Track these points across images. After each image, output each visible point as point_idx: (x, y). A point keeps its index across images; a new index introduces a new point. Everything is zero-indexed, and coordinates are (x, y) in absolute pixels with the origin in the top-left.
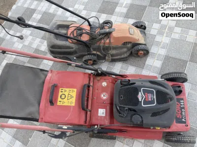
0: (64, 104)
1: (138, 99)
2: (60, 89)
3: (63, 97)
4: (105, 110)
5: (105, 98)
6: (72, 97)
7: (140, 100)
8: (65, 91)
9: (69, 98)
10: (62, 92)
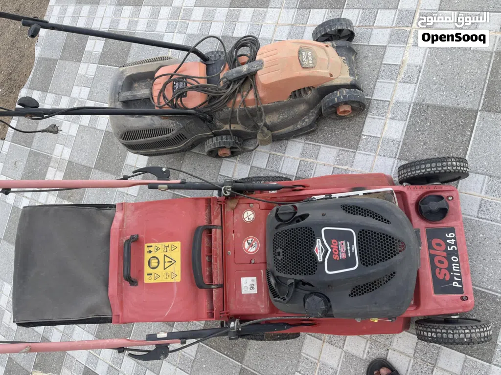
0: (158, 281)
1: (314, 257)
2: (146, 245)
3: (154, 263)
4: (255, 278)
5: (252, 250)
6: (172, 262)
7: (320, 259)
8: (157, 249)
9: (167, 264)
10: (150, 252)
